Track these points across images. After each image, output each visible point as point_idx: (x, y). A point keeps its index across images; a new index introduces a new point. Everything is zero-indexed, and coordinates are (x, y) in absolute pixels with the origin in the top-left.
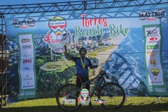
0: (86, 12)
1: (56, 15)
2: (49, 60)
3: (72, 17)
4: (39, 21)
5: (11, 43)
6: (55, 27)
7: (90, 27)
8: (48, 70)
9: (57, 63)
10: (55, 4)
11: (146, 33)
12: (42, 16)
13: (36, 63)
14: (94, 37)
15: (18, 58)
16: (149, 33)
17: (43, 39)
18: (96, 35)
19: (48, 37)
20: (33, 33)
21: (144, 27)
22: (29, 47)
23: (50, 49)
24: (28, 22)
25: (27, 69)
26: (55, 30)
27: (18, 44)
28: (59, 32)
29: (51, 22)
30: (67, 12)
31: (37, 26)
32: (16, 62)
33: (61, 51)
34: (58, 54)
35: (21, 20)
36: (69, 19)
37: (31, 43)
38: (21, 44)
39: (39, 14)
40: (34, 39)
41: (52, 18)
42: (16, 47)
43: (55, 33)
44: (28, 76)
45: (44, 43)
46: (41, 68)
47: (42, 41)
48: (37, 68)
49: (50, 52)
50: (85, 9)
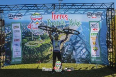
0: (55, 10)
1: (36, 12)
2: (30, 40)
3: (46, 13)
4: (25, 15)
5: (7, 28)
6: (35, 19)
7: (57, 20)
8: (30, 46)
9: (35, 42)
10: (35, 5)
11: (91, 26)
12: (27, 12)
13: (22, 41)
14: (59, 26)
15: (11, 38)
16: (93, 25)
17: (27, 27)
18: (61, 25)
19: (30, 25)
20: (21, 23)
21: (90, 22)
22: (18, 31)
23: (31, 33)
24: (18, 16)
25: (17, 45)
26: (35, 21)
27: (11, 29)
28: (37, 22)
29: (32, 16)
30: (43, 10)
31: (23, 19)
32: (10, 41)
33: (38, 34)
34: (36, 36)
35: (14, 14)
36: (44, 14)
37: (19, 29)
38: (13, 30)
39: (25, 11)
40: (21, 26)
41: (33, 13)
42: (10, 31)
43: (35, 23)
44: (17, 49)
45: (28, 29)
46: (25, 44)
47: (26, 28)
48: (23, 45)
49: (31, 35)
50: (54, 9)
